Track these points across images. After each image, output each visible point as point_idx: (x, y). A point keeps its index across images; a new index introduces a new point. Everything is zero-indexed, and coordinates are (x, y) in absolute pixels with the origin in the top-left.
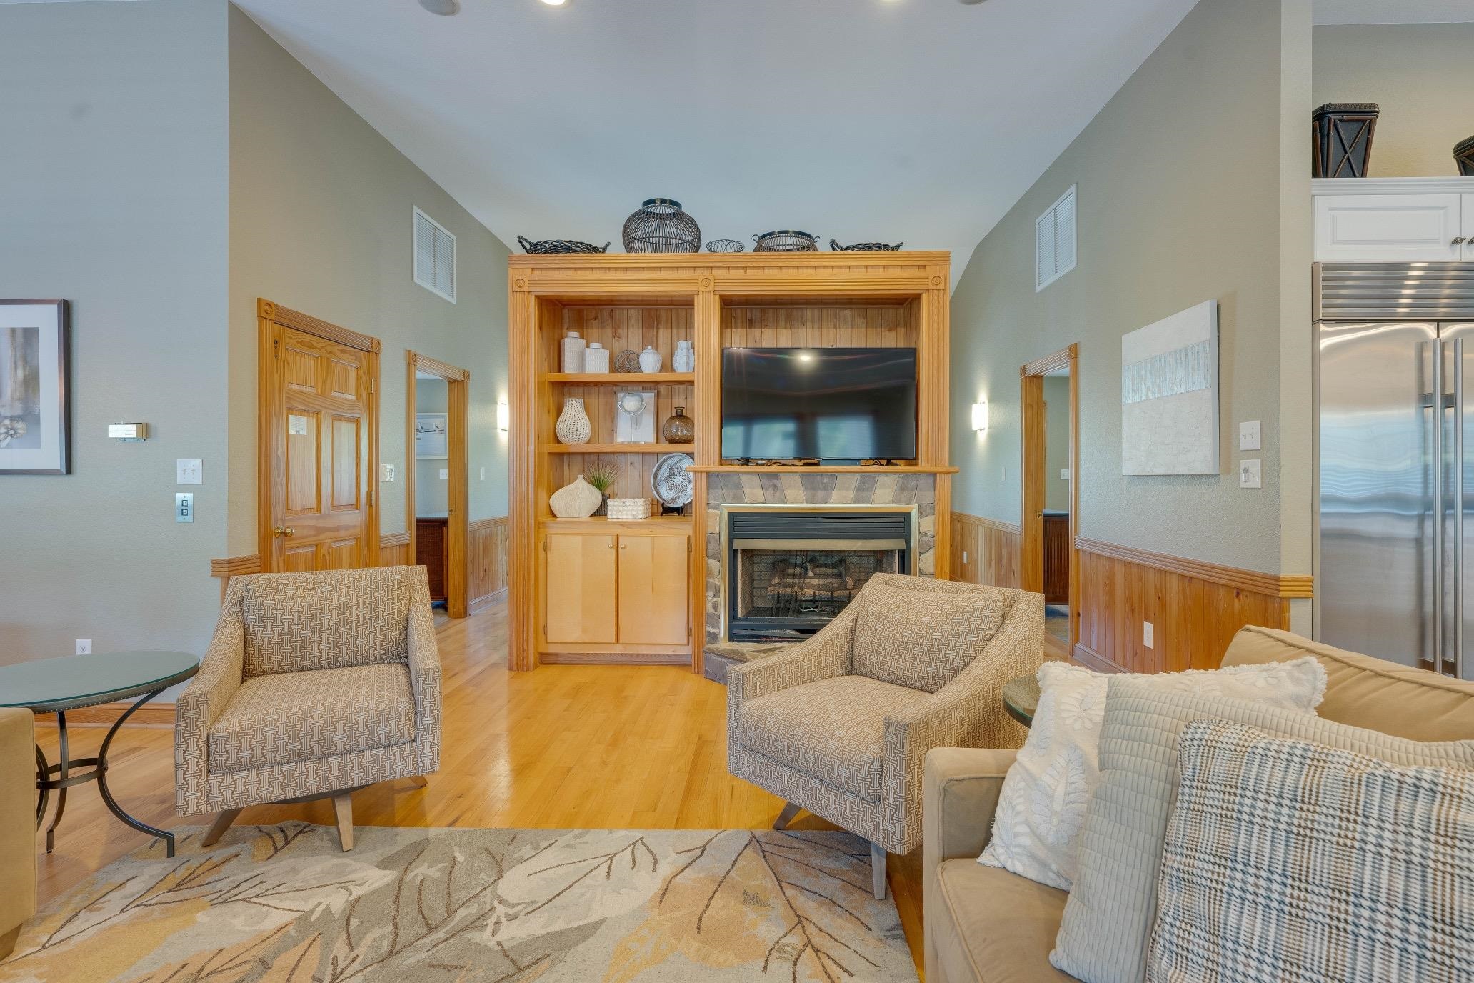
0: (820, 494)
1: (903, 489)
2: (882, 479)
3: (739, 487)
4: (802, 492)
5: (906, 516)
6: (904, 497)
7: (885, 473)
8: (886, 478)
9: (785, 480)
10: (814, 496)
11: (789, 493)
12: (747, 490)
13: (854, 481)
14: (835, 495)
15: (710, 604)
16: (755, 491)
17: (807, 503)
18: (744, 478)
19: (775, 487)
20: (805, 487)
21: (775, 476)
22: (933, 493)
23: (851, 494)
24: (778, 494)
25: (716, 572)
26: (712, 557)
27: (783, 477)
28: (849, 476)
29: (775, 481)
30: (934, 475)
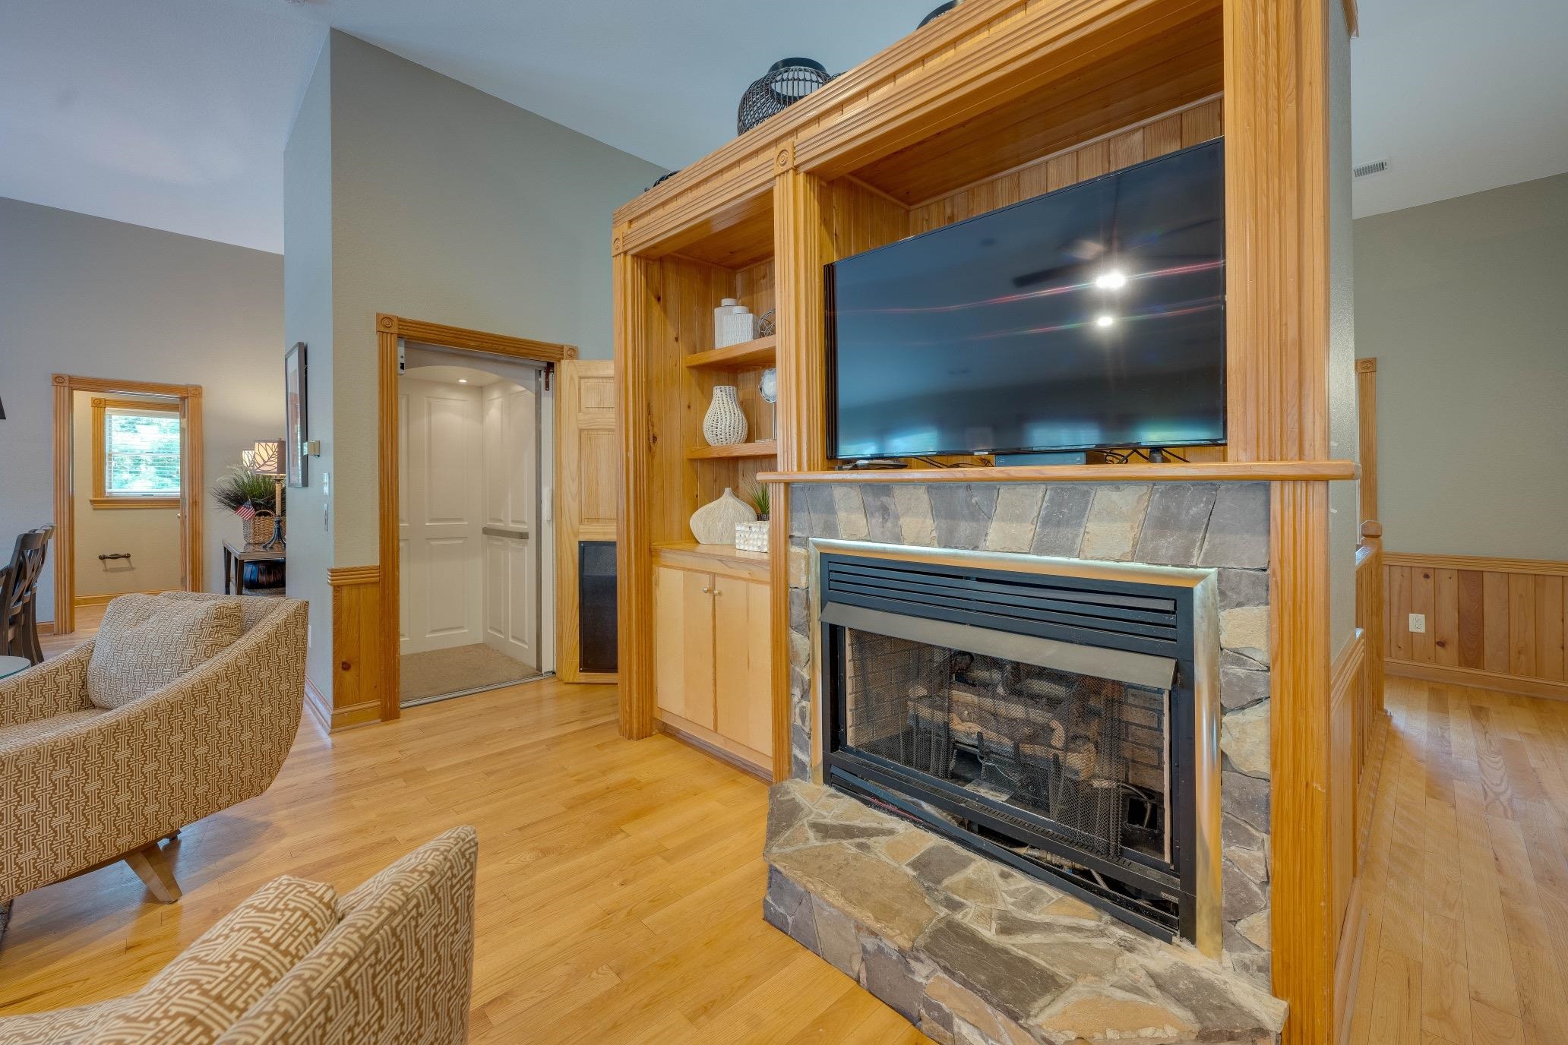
0: (965, 528)
1: (1163, 523)
2: (1103, 497)
3: (830, 509)
4: (929, 521)
5: (1180, 598)
6: (1168, 544)
7: (1115, 483)
8: (1115, 496)
9: (900, 497)
10: (951, 532)
11: (908, 524)
12: (842, 515)
13: (1037, 500)
14: (995, 531)
15: (797, 710)
16: (853, 517)
17: (939, 546)
18: (838, 493)
19: (885, 510)
20: (936, 512)
21: (885, 488)
22: (1262, 539)
23: (1027, 531)
24: (889, 524)
25: (803, 657)
26: (796, 629)
27: (897, 491)
28: (1022, 490)
29: (884, 499)
30: (1262, 484)
